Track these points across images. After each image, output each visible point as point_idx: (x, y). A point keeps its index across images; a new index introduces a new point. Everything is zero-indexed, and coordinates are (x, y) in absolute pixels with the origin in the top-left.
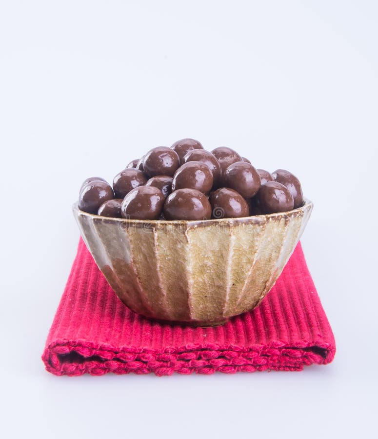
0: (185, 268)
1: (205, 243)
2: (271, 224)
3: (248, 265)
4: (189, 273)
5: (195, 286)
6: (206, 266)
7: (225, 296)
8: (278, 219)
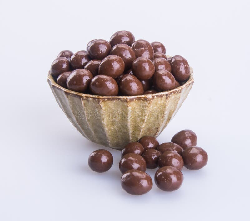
0: (102, 122)
1: (113, 110)
2: (156, 100)
3: (142, 122)
4: (105, 125)
5: (109, 131)
6: (115, 121)
7: (129, 137)
8: (161, 96)
